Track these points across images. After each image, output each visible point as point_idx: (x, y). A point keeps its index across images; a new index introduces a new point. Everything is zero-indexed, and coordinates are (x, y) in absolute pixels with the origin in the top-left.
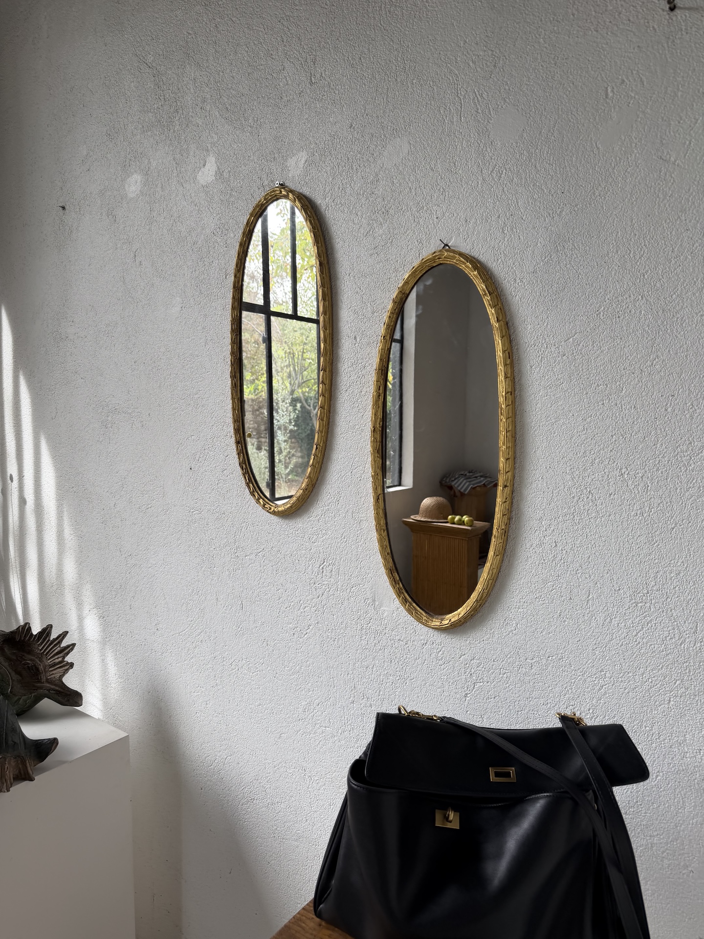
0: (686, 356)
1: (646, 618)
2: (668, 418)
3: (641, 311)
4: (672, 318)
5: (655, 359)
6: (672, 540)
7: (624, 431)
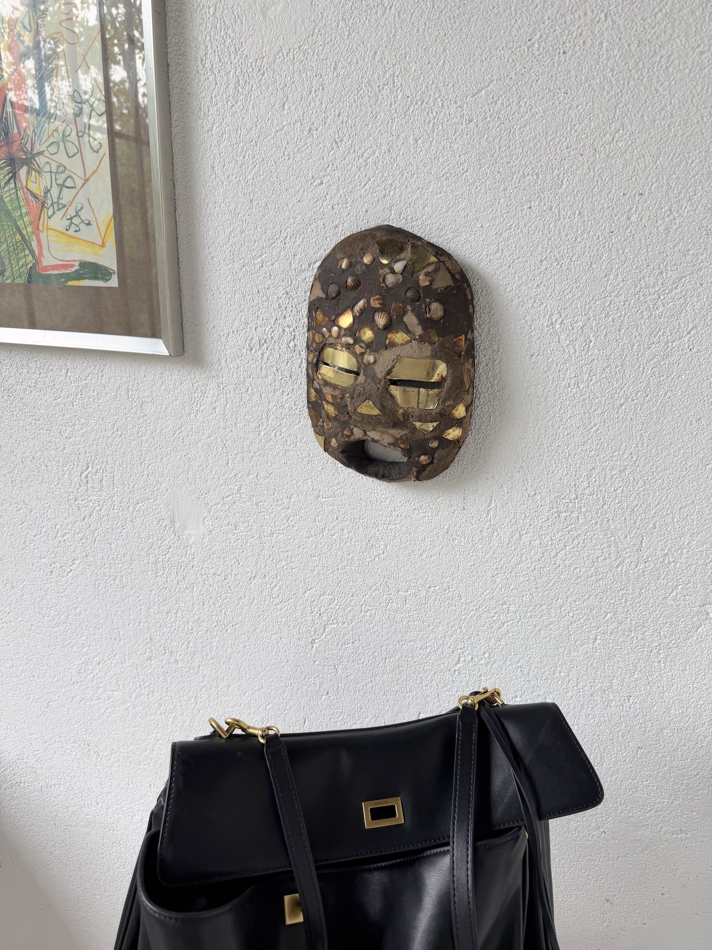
0: (669, 126)
1: (572, 533)
2: (631, 232)
3: (602, 43)
4: (653, 56)
5: (618, 131)
6: (618, 422)
7: (559, 253)
